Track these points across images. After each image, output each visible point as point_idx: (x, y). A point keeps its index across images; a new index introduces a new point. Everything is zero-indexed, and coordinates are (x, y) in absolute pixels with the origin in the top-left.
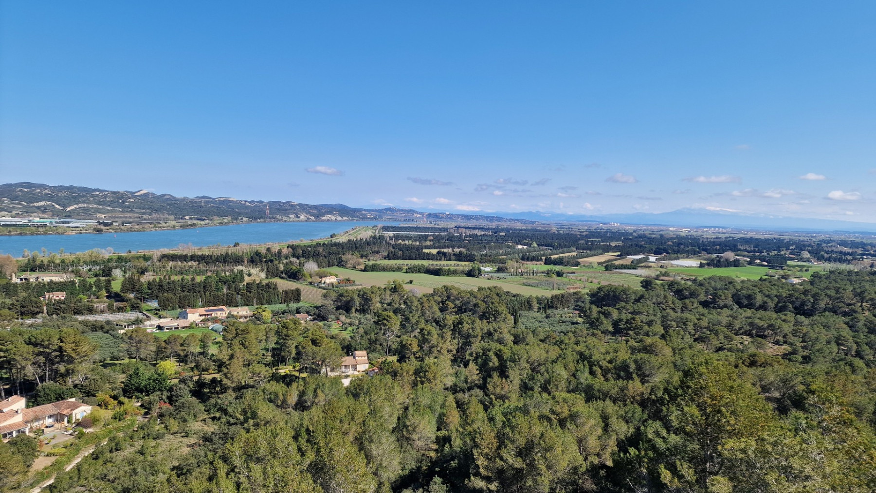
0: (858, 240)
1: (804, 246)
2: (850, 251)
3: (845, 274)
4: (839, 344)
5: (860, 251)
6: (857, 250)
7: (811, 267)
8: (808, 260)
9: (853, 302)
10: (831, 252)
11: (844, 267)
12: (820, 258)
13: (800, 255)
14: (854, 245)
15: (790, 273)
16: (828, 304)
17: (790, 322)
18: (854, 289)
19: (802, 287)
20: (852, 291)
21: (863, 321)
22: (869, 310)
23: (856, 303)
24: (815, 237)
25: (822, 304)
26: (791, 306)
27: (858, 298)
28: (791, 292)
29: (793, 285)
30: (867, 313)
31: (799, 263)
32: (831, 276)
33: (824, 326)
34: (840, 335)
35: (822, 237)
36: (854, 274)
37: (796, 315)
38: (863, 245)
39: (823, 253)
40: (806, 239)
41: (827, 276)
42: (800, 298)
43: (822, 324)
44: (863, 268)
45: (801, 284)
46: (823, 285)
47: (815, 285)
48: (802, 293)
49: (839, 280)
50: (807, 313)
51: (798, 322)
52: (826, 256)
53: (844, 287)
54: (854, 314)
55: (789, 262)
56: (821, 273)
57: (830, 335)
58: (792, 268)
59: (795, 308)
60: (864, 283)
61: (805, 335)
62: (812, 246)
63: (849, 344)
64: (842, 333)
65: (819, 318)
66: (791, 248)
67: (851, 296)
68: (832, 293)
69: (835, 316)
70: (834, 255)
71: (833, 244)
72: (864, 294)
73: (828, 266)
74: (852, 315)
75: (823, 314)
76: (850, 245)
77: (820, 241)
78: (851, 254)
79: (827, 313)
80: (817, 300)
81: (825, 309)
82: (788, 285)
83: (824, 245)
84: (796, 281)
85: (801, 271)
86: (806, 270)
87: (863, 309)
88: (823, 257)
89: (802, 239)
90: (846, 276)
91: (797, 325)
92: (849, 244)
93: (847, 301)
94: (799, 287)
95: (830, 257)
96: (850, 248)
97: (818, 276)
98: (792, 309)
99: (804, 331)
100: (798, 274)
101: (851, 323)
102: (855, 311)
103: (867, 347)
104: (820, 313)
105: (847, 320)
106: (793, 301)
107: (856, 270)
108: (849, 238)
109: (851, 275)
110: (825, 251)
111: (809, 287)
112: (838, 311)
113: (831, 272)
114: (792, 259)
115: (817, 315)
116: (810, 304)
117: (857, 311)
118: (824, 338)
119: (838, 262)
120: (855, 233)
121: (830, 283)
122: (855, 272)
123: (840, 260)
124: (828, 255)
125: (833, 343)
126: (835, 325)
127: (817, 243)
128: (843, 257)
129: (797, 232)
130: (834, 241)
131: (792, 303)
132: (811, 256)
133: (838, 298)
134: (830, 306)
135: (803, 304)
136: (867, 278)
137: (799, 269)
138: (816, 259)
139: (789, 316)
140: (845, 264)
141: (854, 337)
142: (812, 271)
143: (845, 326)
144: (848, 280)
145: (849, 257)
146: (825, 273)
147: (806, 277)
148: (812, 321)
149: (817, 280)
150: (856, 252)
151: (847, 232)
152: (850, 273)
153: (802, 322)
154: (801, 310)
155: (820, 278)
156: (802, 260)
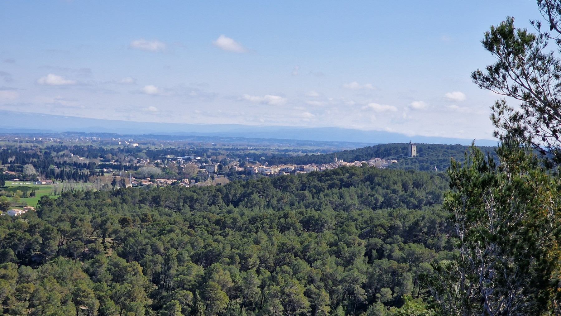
0: (96, 146)
1: (28, 156)
2: (87, 162)
3: (81, 197)
4: (77, 303)
5: (98, 161)
6: (95, 160)
7: (38, 189)
8: (33, 179)
9: (93, 238)
10: (63, 164)
11: (80, 186)
12: (50, 175)
13: (22, 171)
14: (91, 152)
15: (9, 200)
16: (62, 244)
17: (12, 278)
18: (94, 218)
19: (27, 221)
20: (91, 222)
21: (106, 265)
22: (112, 247)
23: (96, 240)
24: (41, 142)
25: (54, 245)
26: (12, 253)
27: (99, 231)
28: (11, 231)
29: (14, 218)
30: (110, 252)
31: (22, 184)
32: (65, 200)
33: (57, 278)
34: (79, 290)
35: (51, 142)
36: (93, 197)
37: (19, 267)
38: (102, 153)
39: (52, 167)
40: (29, 145)
41: (59, 201)
42: (25, 239)
43: (54, 276)
44: (103, 187)
45: (25, 217)
46: (54, 216)
47: (43, 217)
48: (27, 231)
49: (74, 207)
50: (35, 261)
51: (23, 276)
52: (57, 170)
53: (81, 216)
54: (95, 256)
55: (8, 183)
56: (51, 197)
57: (66, 290)
58: (12, 193)
59: (19, 255)
60: (105, 209)
61: (33, 295)
62: (38, 157)
63: (90, 301)
64: (80, 286)
65: (50, 267)
66: (9, 160)
67: (91, 229)
68: (66, 226)
69: (72, 262)
70: (67, 169)
71: (65, 152)
72: (105, 224)
73: (60, 186)
74: (92, 258)
75: (56, 260)
76: (87, 154)
77: (48, 148)
78: (88, 167)
79: (61, 258)
80: (47, 239)
81: (58, 252)
82: (7, 220)
83: (53, 154)
84: (18, 212)
85: (24, 196)
86: (32, 195)
87: (105, 247)
88: (53, 171)
89: (24, 145)
90: (83, 199)
91: (22, 282)
92: (84, 152)
93: (86, 237)
94: (22, 221)
95: (62, 172)
96: (87, 157)
97: (47, 202)
98: (15, 258)
99: (32, 291)
100: (21, 200)
101: (91, 270)
102: (95, 251)
103: (113, 302)
104: (51, 259)
105: (87, 266)
106: (15, 244)
107: (95, 190)
108: (85, 143)
109: (90, 198)
110: (56, 164)
111: (36, 220)
112: (75, 254)
113: (65, 195)
114: (11, 178)
115: (48, 262)
116: (38, 247)
117: (98, 251)
118: (58, 298)
119: (72, 180)
120: (92, 134)
121: (64, 211)
122: (94, 193)
123: (75, 177)
124: (60, 170)
125: (70, 302)
126: (72, 275)
127: (43, 151)
128: (79, 171)
129: (17, 135)
130: (65, 148)
131: (14, 247)
132: (37, 171)
133: (74, 234)
134: (65, 247)
135: (29, 248)
136: (109, 201)
137: (21, 193)
138: (44, 176)
139: (10, 268)
140: (81, 182)
141: (95, 289)
142: (39, 194)
143: (85, 275)
144: (86, 205)
145: (86, 172)
146: (56, 197)
147: (32, 205)
148: (42, 272)
149: (46, 208)
150: (94, 163)
151: (82, 134)
152: (88, 193)
153: (29, 276)
154: (26, 258)
155: (51, 204)
156: (24, 178)
